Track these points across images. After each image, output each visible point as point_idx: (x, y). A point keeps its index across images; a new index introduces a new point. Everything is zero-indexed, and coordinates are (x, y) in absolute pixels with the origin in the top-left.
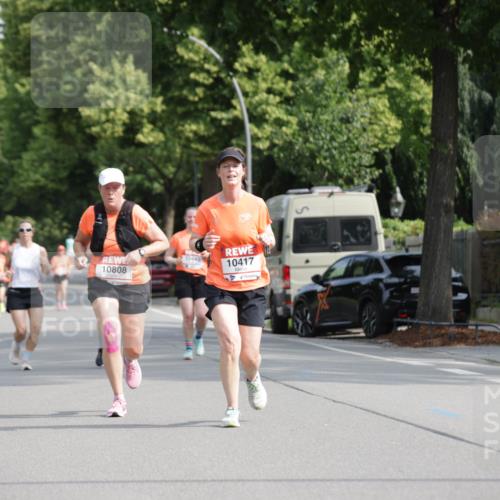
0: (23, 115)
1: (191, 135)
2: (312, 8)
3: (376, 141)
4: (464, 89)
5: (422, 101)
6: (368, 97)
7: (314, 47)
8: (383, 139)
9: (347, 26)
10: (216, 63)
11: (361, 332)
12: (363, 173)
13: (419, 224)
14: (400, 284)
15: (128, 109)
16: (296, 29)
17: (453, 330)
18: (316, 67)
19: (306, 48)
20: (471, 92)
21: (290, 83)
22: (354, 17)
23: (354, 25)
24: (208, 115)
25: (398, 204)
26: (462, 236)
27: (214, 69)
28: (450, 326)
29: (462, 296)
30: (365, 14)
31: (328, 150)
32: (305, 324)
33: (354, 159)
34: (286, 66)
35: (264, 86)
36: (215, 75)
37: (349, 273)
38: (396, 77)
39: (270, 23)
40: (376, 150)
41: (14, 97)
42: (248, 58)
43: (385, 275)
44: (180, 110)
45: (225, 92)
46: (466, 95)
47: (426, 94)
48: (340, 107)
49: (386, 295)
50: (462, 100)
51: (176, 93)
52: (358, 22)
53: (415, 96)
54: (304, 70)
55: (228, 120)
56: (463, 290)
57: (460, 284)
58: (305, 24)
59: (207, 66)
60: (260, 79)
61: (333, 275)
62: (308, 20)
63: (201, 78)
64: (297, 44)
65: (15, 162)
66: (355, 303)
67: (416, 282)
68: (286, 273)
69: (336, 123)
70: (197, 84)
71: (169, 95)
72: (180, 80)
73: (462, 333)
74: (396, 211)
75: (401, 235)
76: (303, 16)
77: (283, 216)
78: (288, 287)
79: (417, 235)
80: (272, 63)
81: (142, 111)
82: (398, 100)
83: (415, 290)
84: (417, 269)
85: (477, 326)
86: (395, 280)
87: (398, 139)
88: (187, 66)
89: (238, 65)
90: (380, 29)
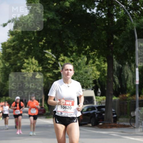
0: (7, 72)
1: (48, 76)
3: (94, 77)
4: (115, 64)
5: (105, 67)
6: (91, 66)
7: (78, 54)
8: (95, 77)
9: (87, 49)
10: (55, 58)
11: (90, 125)
12: (90, 85)
13: (104, 97)
14: (100, 113)
15: (33, 70)
16: (74, 50)
17: (113, 124)
18: (79, 59)
19: (77, 55)
20: (117, 65)
21: (73, 63)
22: (88, 47)
23: (88, 49)
24: (53, 71)
25: (99, 93)
26: (115, 101)
27: (54, 60)
28: (112, 123)
29: (115, 116)
30: (90, 46)
31: (82, 80)
33: (88, 82)
34: (72, 59)
36: (54, 61)
37: (87, 110)
38: (98, 61)
39: (67, 49)
40: (93, 79)
41: (5, 67)
42: (62, 57)
43: (96, 111)
44: (46, 70)
45: (57, 65)
46: (115, 65)
47: (106, 65)
48: (85, 69)
49: (97, 116)
50: (115, 67)
51: (45, 66)
52: (89, 48)
53: (103, 66)
54: (76, 60)
55: (57, 72)
56: (115, 114)
57: (114, 113)
58: (76, 49)
59: (53, 59)
60: (65, 62)
61: (84, 111)
63: (51, 62)
64: (74, 54)
65: (5, 83)
66: (89, 118)
67: (104, 112)
69: (84, 73)
70: (50, 63)
71: (43, 66)
72: (46, 63)
73: (115, 125)
74: (99, 94)
75: (100, 100)
79: (104, 100)
80: (68, 58)
81: (36, 70)
82: (99, 67)
83: (104, 114)
84: (104, 109)
85: (119, 123)
86: (99, 112)
87: (99, 77)
88: (48, 59)
89: (60, 59)
90: (94, 50)
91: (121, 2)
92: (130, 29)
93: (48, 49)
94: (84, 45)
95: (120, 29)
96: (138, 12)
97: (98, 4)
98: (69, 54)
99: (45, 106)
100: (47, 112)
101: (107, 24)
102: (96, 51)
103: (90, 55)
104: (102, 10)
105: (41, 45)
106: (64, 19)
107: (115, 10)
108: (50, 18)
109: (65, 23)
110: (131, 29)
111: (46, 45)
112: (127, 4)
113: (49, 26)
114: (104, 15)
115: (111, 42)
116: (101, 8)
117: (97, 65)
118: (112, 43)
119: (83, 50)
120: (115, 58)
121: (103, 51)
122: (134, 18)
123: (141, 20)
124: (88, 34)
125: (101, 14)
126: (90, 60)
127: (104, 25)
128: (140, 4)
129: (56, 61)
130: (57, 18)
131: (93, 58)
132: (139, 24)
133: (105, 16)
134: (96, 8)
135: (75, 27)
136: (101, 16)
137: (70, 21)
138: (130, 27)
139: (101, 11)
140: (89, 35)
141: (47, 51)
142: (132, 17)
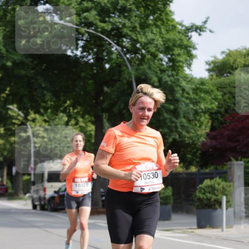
1: (12, 142)
2: (54, 99)
5: (92, 131)
7: (55, 112)
9: (66, 105)
10: (22, 117)
16: (49, 106)
17: (101, 210)
18: (56, 118)
19: (52, 112)
21: (47, 124)
22: (68, 102)
23: (69, 106)
27: (21, 118)
28: (100, 208)
30: (72, 101)
32: (51, 208)
34: (46, 118)
35: (38, 124)
36: (21, 121)
38: (83, 122)
39: (40, 104)
42: (32, 115)
44: (9, 133)
47: (93, 128)
51: (7, 127)
52: (70, 104)
53: (89, 129)
54: (51, 119)
56: (104, 196)
57: (103, 194)
58: (51, 105)
59: (19, 118)
60: (37, 122)
61: (61, 190)
62: (52, 103)
63: (17, 122)
64: (49, 111)
68: (45, 190)
70: (15, 124)
72: (9, 122)
76: (51, 101)
77: (44, 170)
78: (45, 195)
80: (41, 117)
82: (83, 130)
88: (12, 118)
89: (29, 117)
90: (77, 107)
91: (115, 42)
92: (126, 79)
93: (12, 104)
94: (62, 99)
95: (114, 78)
96: (138, 57)
97: (84, 43)
98: (42, 111)
99: (7, 183)
100: (10, 191)
101: (95, 71)
102: (79, 108)
103: (72, 113)
104: (88, 52)
105: (3, 97)
106: (35, 62)
107: (107, 53)
108: (17, 61)
109: (37, 69)
110: (128, 78)
111: (11, 97)
112: (122, 44)
113: (16, 72)
114: (91, 59)
115: (101, 96)
116: (87, 50)
117: (81, 127)
118: (101, 98)
119: (62, 106)
120: (105, 118)
121: (89, 108)
122: (133, 64)
123: (141, 67)
124: (69, 84)
125: (87, 57)
126: (71, 120)
127: (91, 73)
128: (141, 45)
129: (24, 121)
130: (27, 60)
131: (76, 118)
132: (140, 72)
133: (92, 61)
134: (80, 49)
135: (50, 74)
136: (86, 60)
137: (45, 65)
138: (126, 76)
139: (87, 54)
140: (70, 86)
141: (11, 107)
142: (130, 62)
